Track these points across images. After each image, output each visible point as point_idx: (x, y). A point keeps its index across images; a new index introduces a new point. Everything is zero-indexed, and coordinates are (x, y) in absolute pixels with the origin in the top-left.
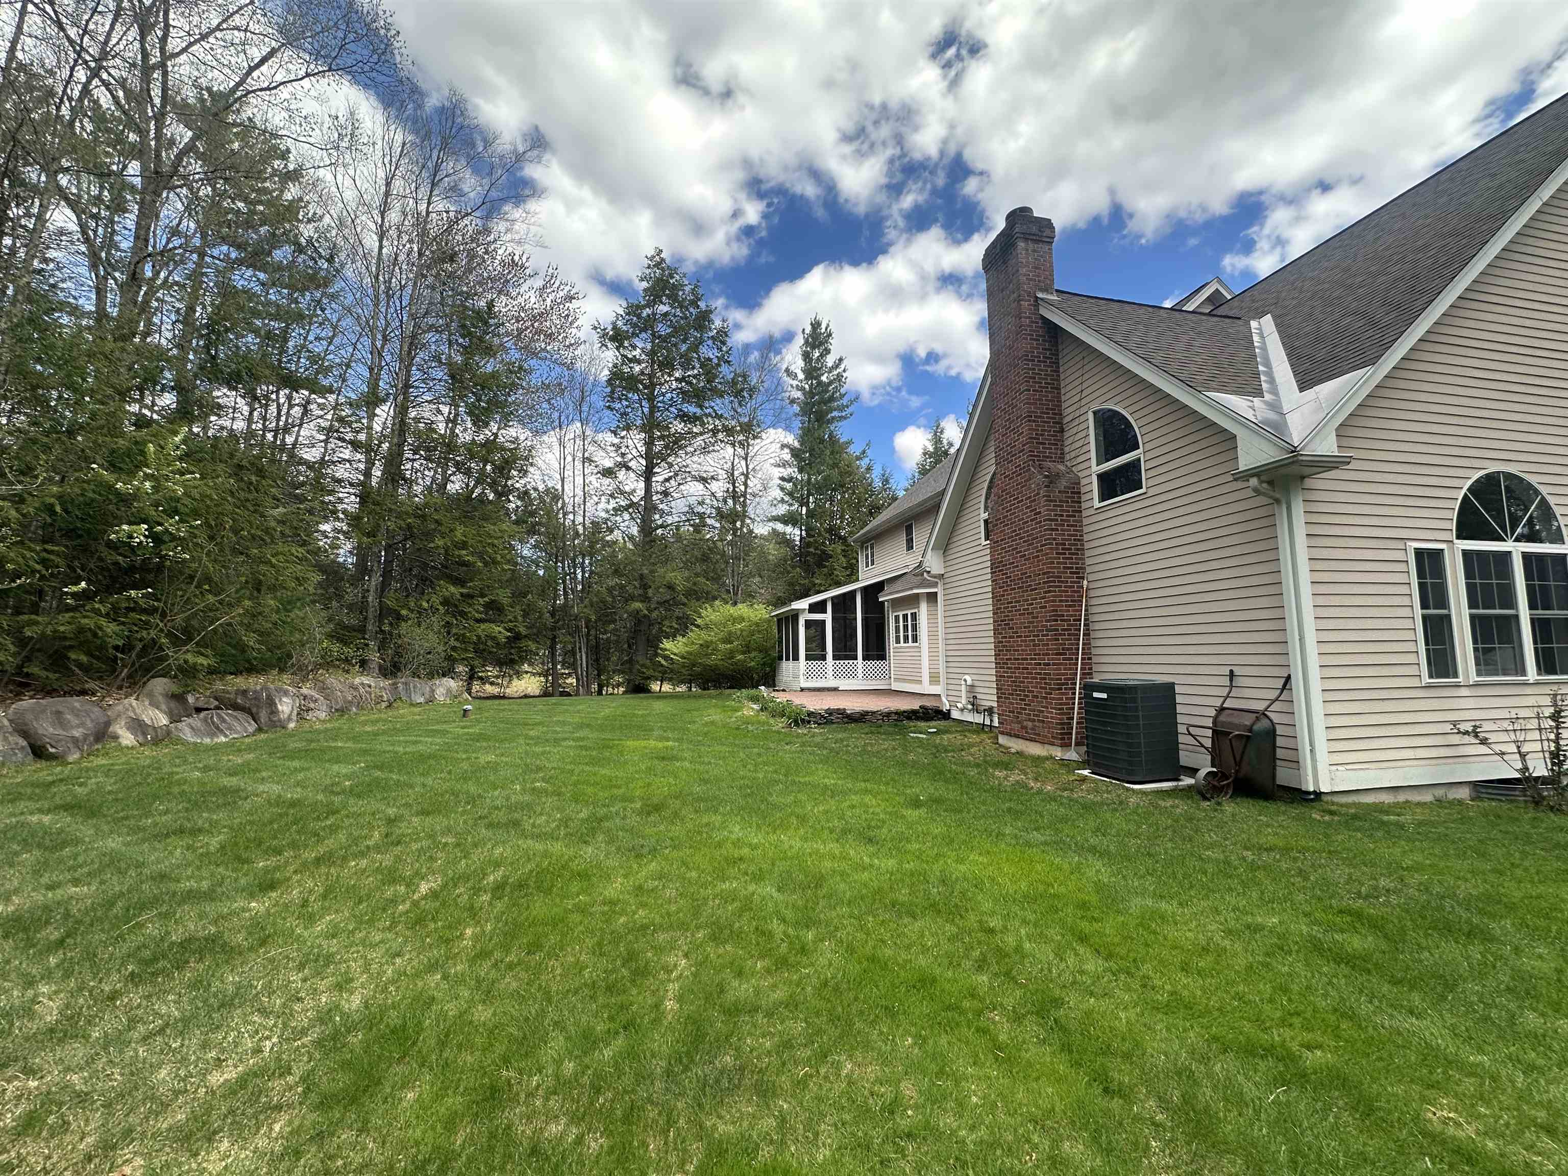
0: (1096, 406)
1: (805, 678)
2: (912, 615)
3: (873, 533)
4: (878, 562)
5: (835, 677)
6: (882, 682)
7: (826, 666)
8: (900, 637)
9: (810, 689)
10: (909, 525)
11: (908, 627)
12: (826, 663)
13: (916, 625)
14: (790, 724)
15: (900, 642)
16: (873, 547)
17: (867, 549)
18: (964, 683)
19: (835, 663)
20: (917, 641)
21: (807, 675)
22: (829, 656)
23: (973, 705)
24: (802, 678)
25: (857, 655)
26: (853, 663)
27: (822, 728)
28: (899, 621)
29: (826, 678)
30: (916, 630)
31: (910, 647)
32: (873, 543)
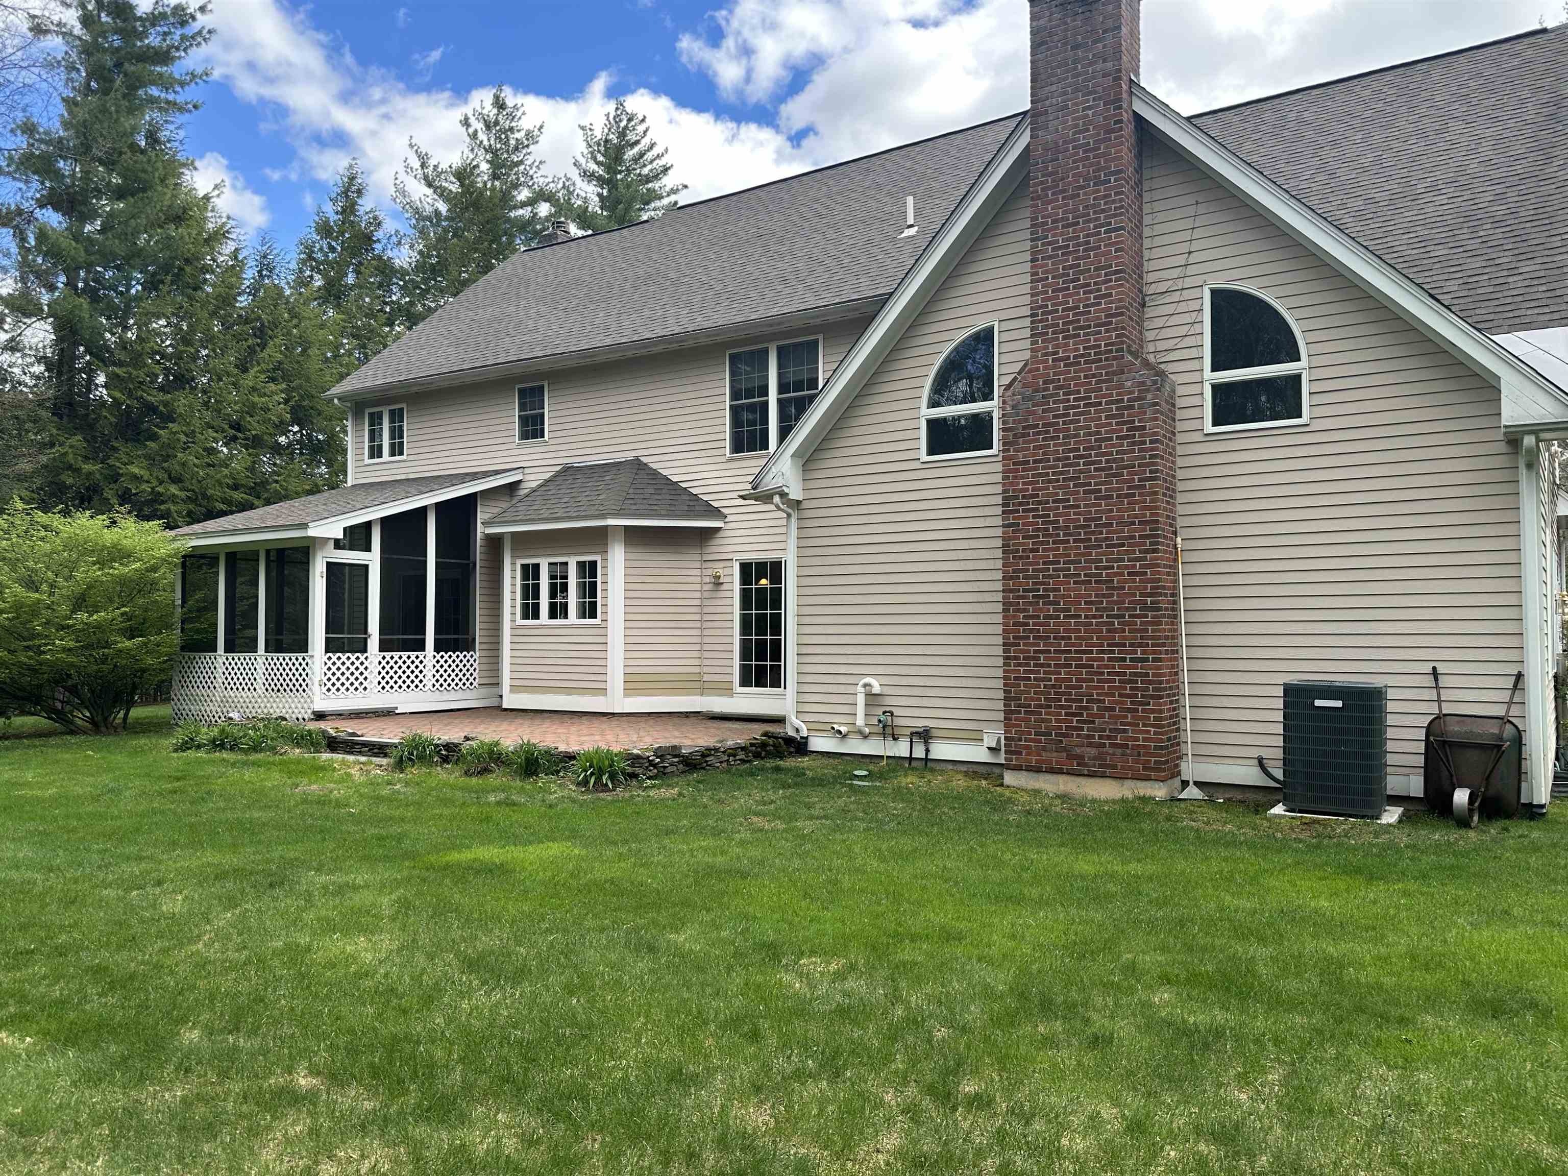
0: (1221, 283)
1: (324, 689)
2: (581, 565)
3: (415, 389)
4: (417, 451)
5: (383, 688)
6: (468, 694)
7: (366, 664)
8: (536, 607)
9: (339, 715)
10: (532, 389)
11: (565, 588)
12: (366, 658)
13: (594, 586)
14: (585, 782)
15: (536, 616)
16: (397, 417)
17: (375, 420)
18: (863, 690)
19: (384, 658)
20: (593, 615)
21: (329, 685)
22: (374, 643)
23: (884, 727)
24: (317, 691)
25: (424, 641)
26: (417, 657)
27: (669, 786)
28: (537, 576)
29: (365, 689)
30: (593, 594)
31: (572, 626)
32: (402, 409)
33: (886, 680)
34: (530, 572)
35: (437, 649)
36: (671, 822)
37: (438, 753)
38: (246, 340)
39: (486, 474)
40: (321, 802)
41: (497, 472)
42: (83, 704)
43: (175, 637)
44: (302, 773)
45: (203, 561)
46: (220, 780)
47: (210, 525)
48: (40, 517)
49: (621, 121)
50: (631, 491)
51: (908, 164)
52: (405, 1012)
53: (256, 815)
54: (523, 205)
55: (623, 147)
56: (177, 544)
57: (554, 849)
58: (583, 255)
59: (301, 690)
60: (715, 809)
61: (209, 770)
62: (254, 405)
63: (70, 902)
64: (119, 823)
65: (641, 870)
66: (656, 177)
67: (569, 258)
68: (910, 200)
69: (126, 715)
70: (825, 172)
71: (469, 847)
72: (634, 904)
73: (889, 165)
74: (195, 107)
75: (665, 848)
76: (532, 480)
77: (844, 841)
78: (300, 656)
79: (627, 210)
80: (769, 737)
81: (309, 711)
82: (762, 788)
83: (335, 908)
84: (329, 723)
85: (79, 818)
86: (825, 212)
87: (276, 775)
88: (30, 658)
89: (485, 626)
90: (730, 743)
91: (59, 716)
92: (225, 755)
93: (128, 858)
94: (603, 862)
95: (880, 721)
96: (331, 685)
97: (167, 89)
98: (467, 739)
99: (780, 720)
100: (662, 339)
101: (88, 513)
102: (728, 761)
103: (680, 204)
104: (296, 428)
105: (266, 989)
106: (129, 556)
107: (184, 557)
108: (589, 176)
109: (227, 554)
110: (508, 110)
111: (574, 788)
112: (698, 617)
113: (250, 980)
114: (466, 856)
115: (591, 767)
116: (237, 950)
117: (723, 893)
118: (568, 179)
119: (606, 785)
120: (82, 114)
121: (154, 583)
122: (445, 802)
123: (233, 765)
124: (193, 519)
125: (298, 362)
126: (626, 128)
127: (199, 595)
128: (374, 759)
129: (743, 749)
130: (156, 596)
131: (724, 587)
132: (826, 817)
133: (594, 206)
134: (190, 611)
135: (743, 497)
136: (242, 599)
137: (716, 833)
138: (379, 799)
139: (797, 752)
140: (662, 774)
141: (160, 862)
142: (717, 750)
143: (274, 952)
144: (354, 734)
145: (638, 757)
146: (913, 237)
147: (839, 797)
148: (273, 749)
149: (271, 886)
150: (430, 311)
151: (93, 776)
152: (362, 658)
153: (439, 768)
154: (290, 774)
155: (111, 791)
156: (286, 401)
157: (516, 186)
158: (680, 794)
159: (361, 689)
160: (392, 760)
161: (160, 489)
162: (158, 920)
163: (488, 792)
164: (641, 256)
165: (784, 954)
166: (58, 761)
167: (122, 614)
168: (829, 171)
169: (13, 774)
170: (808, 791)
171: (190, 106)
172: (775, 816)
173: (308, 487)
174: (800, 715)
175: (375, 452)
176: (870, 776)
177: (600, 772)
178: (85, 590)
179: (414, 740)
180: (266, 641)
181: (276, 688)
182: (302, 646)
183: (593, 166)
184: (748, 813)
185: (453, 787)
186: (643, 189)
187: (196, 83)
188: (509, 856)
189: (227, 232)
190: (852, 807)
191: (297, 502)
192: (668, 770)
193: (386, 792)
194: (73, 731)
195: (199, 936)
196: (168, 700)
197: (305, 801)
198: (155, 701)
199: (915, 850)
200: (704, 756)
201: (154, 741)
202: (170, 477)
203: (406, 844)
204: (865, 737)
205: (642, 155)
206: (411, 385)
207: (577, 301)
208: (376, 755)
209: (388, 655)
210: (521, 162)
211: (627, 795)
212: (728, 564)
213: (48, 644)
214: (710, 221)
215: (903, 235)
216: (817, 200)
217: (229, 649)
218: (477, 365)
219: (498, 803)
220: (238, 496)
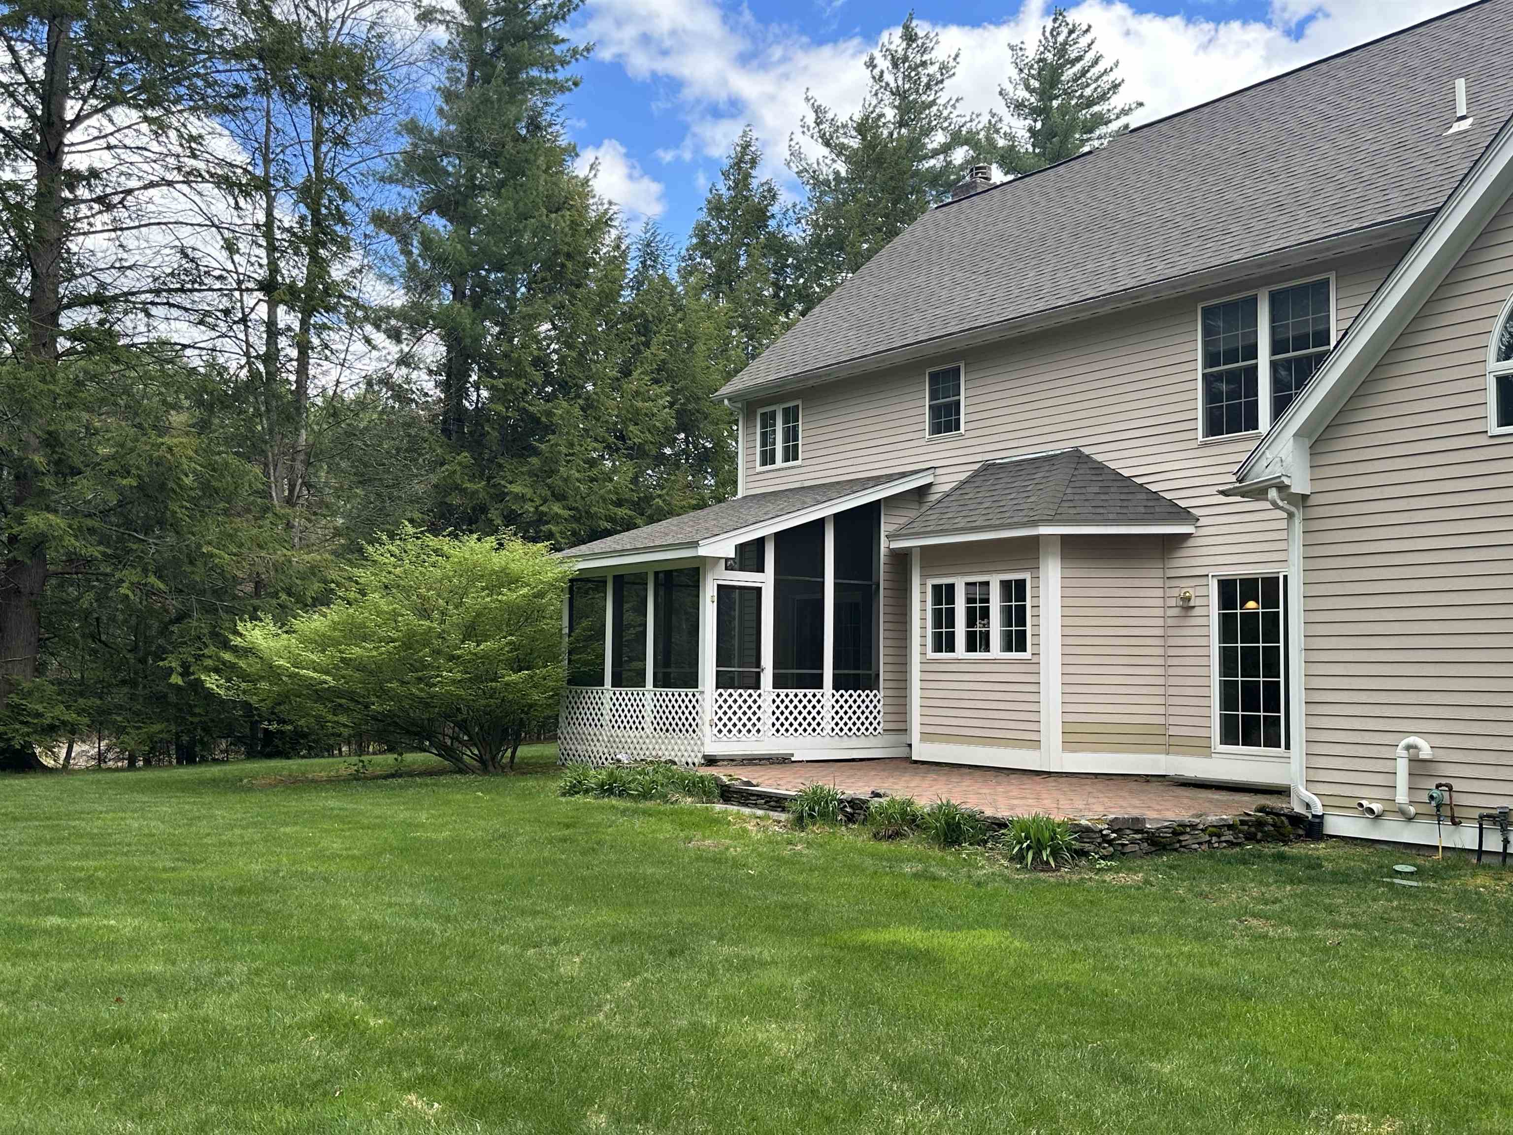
1: (715, 731)
2: (1006, 585)
3: (811, 383)
4: (813, 454)
5: (778, 731)
6: (872, 742)
7: (759, 702)
8: (951, 637)
9: (732, 760)
10: (946, 372)
11: (985, 613)
12: (759, 696)
13: (1022, 610)
14: (1020, 857)
15: (951, 648)
16: (791, 416)
17: (768, 421)
18: (1404, 753)
19: (778, 696)
20: (1022, 647)
21: (720, 725)
22: (767, 678)
23: (1438, 807)
24: (708, 732)
25: (821, 676)
26: (814, 696)
27: (1130, 869)
28: (951, 600)
29: (758, 731)
30: (1022, 621)
31: (994, 661)
32: (798, 406)
33: (1439, 741)
34: (944, 594)
35: (836, 688)
36: (1136, 918)
37: (842, 810)
38: (630, 339)
39: (890, 478)
40: (718, 860)
41: (903, 475)
42: (472, 742)
43: (561, 670)
44: (696, 825)
45: (590, 585)
46: (610, 829)
47: (597, 546)
48: (432, 541)
49: (1058, 34)
50: (1069, 491)
51: (1455, 37)
52: (828, 1120)
53: (649, 871)
54: (935, 153)
55: (1062, 66)
56: (565, 567)
57: (990, 938)
58: (1009, 204)
59: (690, 730)
60: (1197, 904)
61: (599, 817)
62: (637, 411)
63: (469, 956)
64: (511, 871)
65: (1104, 976)
66: (1103, 97)
67: (991, 209)
68: (1461, 84)
69: (514, 753)
70: (1333, 62)
71: (886, 926)
72: (1099, 1018)
73: (1426, 42)
74: (576, 84)
75: (1132, 950)
76: (945, 482)
77: (1387, 960)
78: (690, 691)
79: (1064, 142)
80: (1268, 813)
81: (700, 755)
82: (1261, 882)
83: (742, 984)
84: (721, 769)
85: (473, 865)
86: (1332, 112)
87: (668, 826)
88: (422, 690)
89: (889, 659)
90: (1212, 819)
91: (446, 752)
92: (614, 801)
93: (523, 913)
94: (1052, 960)
95: (1432, 797)
96: (723, 727)
97: (547, 69)
98: (876, 795)
99: (1282, 792)
100: (1110, 298)
101: (475, 536)
102: (1209, 842)
103: (1132, 126)
104: (682, 436)
105: (673, 1075)
106: (517, 581)
107: (571, 581)
108: (1019, 106)
109: (615, 577)
110: (920, 42)
111: (1006, 863)
112: (1160, 651)
113: (655, 1063)
114: (885, 936)
115: (1027, 838)
116: (639, 1026)
117: (1220, 1016)
118: (993, 115)
119: (1048, 863)
120: (464, 107)
121: (541, 610)
122: (854, 869)
123: (624, 812)
124: (578, 540)
125: (683, 361)
126: (1065, 43)
127: (585, 623)
128: (771, 813)
129: (1230, 827)
130: (544, 625)
131: (1196, 612)
132: (1356, 926)
133: (1025, 144)
134: (578, 641)
135: (1223, 493)
136: (630, 626)
137: (1202, 937)
138: (780, 861)
139: (1307, 836)
140: (1120, 854)
141: (555, 918)
142: (1193, 827)
143: (679, 1031)
144: (749, 783)
145: (1087, 830)
146: (1466, 131)
147: (1374, 900)
148: (664, 797)
149: (672, 953)
150: (829, 290)
151: (484, 819)
152: (755, 696)
153: (843, 828)
154: (683, 826)
155: (503, 836)
156: (672, 404)
157: (928, 131)
158: (1147, 882)
159: (754, 731)
160: (791, 816)
161: (543, 508)
162: (557, 984)
163: (902, 861)
164: (1082, 197)
165: (1313, 1105)
166: (449, 802)
167: (510, 643)
168: (1338, 60)
169: (407, 814)
170: (1327, 888)
171: (570, 83)
172: (1281, 919)
173: (694, 502)
174: (1310, 785)
175: (768, 458)
176: (1418, 874)
177: (1038, 847)
178: (475, 618)
179: (815, 793)
180: (655, 674)
181: (665, 727)
182: (691, 680)
183: (1022, 94)
184: (1242, 913)
185: (861, 852)
186: (1085, 114)
187: (577, 60)
188: (935, 941)
189: (610, 219)
190: (1394, 914)
191: (685, 518)
192: (1127, 849)
193: (786, 853)
194: (462, 770)
195: (599, 1006)
196: (555, 738)
197: (699, 858)
198: (538, 740)
199: (1495, 981)
200: (1175, 833)
201: (542, 783)
202: (553, 494)
203: (814, 917)
204: (1410, 819)
205: (1084, 72)
206: (807, 379)
207: (1001, 261)
208: (773, 808)
209: (783, 692)
210: (933, 103)
211: (1075, 878)
212: (1203, 581)
213: (437, 676)
214: (1173, 142)
215: (1451, 131)
216: (1322, 100)
217: (617, 682)
218: (881, 349)
219: (916, 876)
220: (622, 512)
